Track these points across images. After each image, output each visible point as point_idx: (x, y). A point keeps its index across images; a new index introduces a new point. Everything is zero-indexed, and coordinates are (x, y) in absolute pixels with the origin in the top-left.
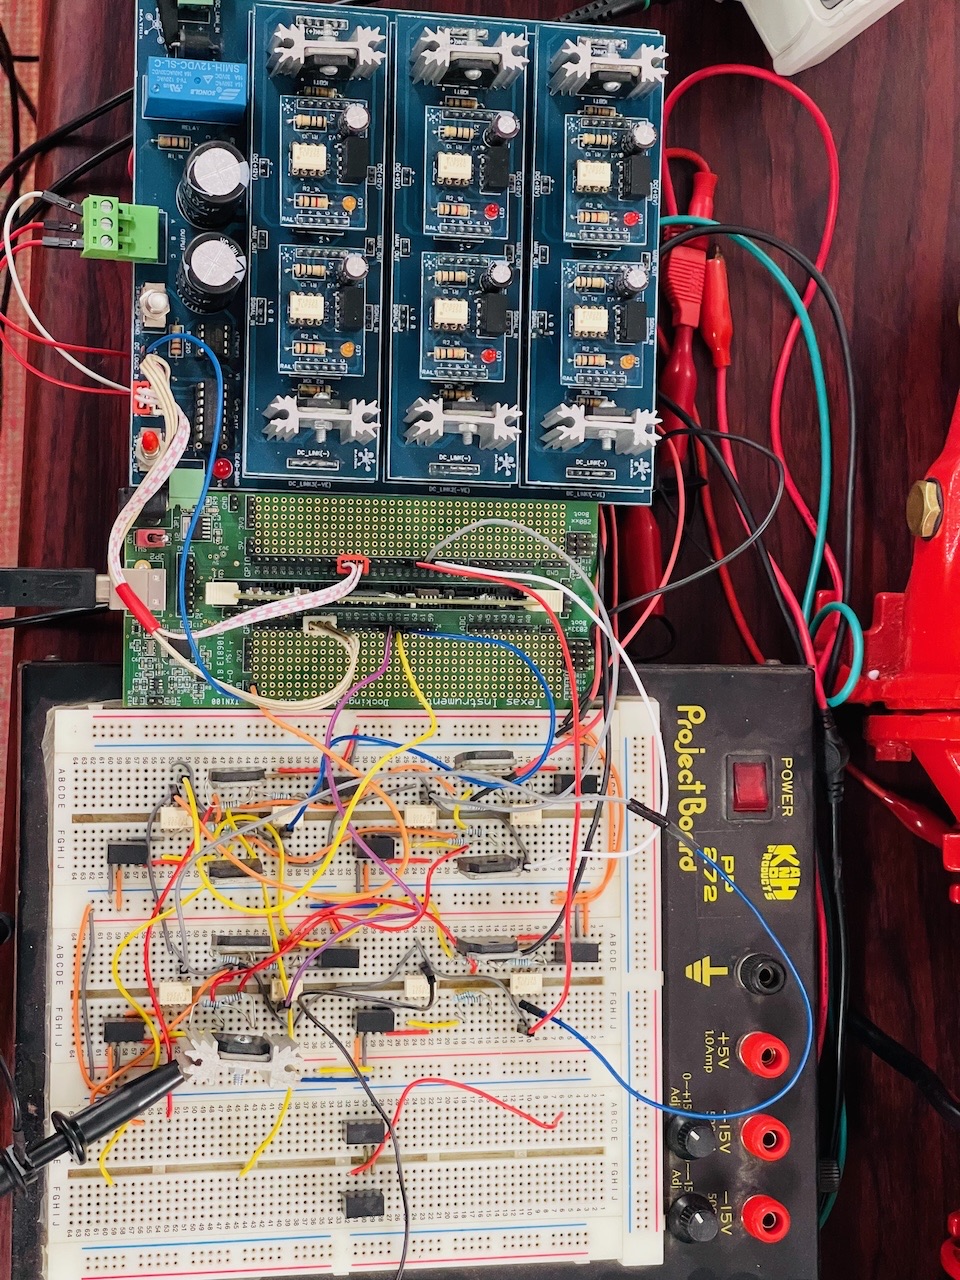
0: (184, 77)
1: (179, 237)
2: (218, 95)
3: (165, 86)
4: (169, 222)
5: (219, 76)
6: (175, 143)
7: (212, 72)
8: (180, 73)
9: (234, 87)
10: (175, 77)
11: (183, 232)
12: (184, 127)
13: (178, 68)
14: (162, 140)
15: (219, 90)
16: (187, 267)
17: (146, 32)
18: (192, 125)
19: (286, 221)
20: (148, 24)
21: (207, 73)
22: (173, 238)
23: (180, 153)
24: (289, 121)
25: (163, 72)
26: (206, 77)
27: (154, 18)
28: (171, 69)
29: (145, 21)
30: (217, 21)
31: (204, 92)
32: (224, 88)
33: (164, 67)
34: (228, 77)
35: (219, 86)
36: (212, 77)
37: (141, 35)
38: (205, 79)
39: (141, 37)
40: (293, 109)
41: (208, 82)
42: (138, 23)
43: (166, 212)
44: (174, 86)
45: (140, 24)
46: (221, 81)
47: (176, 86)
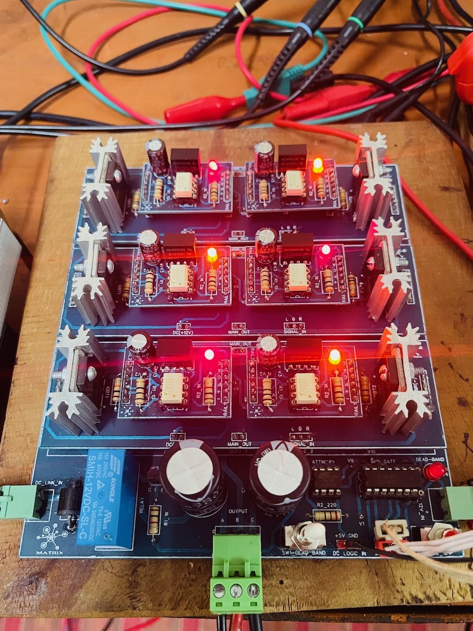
0: (97, 509)
1: (236, 515)
2: (115, 476)
3: (105, 528)
4: (223, 524)
5: (98, 474)
6: (155, 519)
7: (94, 481)
8: (94, 513)
9: (109, 461)
10: (97, 518)
11: (231, 511)
12: (141, 512)
13: (89, 515)
14: (154, 531)
15: (111, 474)
16: (287, 500)
17: (57, 548)
18: (139, 504)
19: (227, 413)
20: (50, 546)
21: (95, 486)
22: (237, 520)
23: (163, 514)
25: (92, 530)
27: (45, 540)
28: (90, 521)
29: (47, 549)
30: (52, 483)
31: (113, 489)
32: (109, 470)
33: (87, 530)
34: (99, 466)
35: (107, 474)
36: (98, 481)
37: (59, 553)
38: (100, 488)
39: (61, 553)
40: (130, 406)
41: (104, 485)
42: (48, 555)
43: (215, 527)
44: (105, 519)
45: (50, 554)
46: (102, 473)
47: (106, 517)
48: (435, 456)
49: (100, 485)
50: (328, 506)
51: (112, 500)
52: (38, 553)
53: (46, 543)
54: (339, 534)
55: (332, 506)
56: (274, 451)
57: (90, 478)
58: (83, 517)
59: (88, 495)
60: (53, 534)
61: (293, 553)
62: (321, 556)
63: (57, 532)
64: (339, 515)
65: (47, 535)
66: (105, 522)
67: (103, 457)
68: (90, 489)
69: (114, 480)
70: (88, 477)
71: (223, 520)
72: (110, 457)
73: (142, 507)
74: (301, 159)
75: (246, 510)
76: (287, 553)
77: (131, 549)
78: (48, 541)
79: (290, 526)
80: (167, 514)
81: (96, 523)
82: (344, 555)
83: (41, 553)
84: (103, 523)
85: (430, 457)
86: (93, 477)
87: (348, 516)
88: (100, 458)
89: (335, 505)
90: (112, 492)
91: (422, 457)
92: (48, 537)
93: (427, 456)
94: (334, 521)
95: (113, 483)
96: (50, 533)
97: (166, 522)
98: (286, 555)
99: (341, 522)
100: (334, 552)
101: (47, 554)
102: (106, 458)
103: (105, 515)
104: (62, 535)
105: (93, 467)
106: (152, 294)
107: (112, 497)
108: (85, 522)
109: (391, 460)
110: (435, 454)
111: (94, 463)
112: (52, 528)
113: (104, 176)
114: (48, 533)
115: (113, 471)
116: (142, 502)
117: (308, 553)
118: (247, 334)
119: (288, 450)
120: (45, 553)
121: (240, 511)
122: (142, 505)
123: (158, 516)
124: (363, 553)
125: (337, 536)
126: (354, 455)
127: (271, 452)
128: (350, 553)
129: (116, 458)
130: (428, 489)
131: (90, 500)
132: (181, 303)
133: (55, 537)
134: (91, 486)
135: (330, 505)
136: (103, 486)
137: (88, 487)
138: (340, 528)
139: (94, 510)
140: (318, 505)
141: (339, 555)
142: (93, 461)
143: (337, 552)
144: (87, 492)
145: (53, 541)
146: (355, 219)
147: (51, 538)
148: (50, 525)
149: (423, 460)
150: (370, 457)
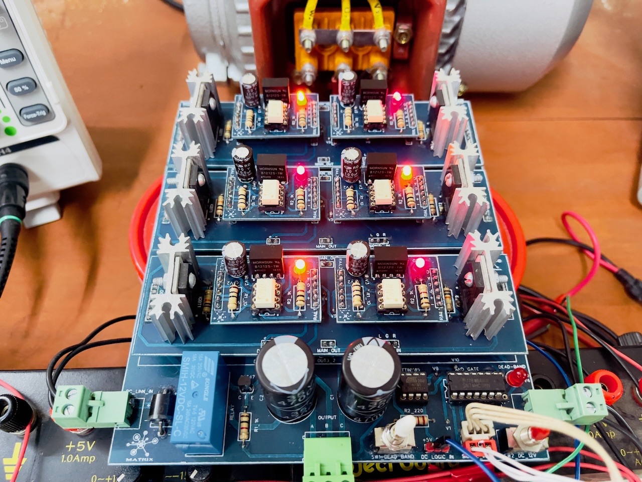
0: (191, 408)
1: (325, 421)
2: (209, 376)
3: (199, 425)
4: (313, 430)
6: (245, 425)
7: (188, 381)
8: (188, 411)
9: (203, 362)
10: (192, 416)
11: (321, 418)
12: (231, 418)
13: (183, 413)
14: (243, 436)
15: (205, 375)
16: (380, 392)
17: (147, 454)
18: (229, 411)
19: (317, 318)
20: (140, 453)
21: (189, 386)
22: (327, 426)
23: (253, 421)
24: (233, 316)
25: (186, 427)
26: (193, 387)
27: (135, 447)
29: (137, 456)
30: (143, 391)
31: (207, 388)
32: (203, 370)
33: (181, 427)
34: (193, 367)
35: (201, 375)
36: (193, 381)
37: (149, 459)
38: (194, 387)
39: (151, 459)
40: (223, 313)
41: (198, 385)
42: (138, 462)
43: (305, 433)
44: (199, 417)
45: (140, 460)
46: (197, 373)
47: (200, 415)
48: (516, 364)
49: (194, 386)
50: (415, 412)
51: (206, 399)
52: (127, 460)
53: (136, 450)
54: (427, 439)
55: (418, 412)
56: (366, 347)
57: (184, 378)
58: (178, 416)
59: (182, 395)
60: (143, 441)
61: (382, 457)
62: (409, 459)
63: (147, 439)
64: (427, 419)
65: (137, 442)
66: (199, 420)
67: (197, 359)
68: (184, 389)
69: (208, 380)
70: (182, 377)
71: (312, 426)
72: (204, 359)
73: (232, 415)
74: (382, 93)
75: (335, 416)
76: (377, 457)
77: (221, 454)
78: (138, 448)
79: (379, 428)
80: (257, 421)
81: (190, 421)
82: (432, 458)
83: (131, 459)
84: (197, 421)
85: (512, 364)
86: (187, 377)
87: (434, 421)
88: (194, 360)
89: (422, 410)
90: (206, 392)
91: (504, 364)
92: (137, 444)
93: (509, 364)
94: (421, 425)
95: (207, 383)
96: (140, 440)
97: (257, 428)
98: (375, 459)
99: (428, 426)
100: (422, 455)
101: (136, 460)
102: (200, 360)
103: (200, 413)
104: (152, 442)
105: (188, 368)
106: (245, 209)
107: (206, 397)
108: (180, 420)
109: (475, 368)
110: (516, 361)
111: (188, 364)
112: (142, 436)
113: (199, 102)
114: (138, 440)
115: (207, 372)
116: (232, 410)
117: (396, 457)
118: (334, 248)
119: (379, 345)
120: (135, 460)
121: (329, 417)
122: (232, 412)
123: (248, 422)
124: (451, 457)
125: (424, 440)
126: (439, 363)
127: (363, 347)
128: (438, 457)
129: (210, 359)
130: (512, 395)
131: (184, 399)
132: (272, 217)
133: (145, 444)
134: (184, 386)
135: (417, 411)
136: (196, 386)
137: (183, 387)
138: (427, 433)
139: (188, 408)
140: (406, 410)
141: (427, 458)
142: (187, 362)
143: (425, 455)
144: (182, 391)
145: (143, 448)
146: (432, 147)
147: (141, 444)
148: (140, 432)
149: (505, 367)
150: (454, 365)
